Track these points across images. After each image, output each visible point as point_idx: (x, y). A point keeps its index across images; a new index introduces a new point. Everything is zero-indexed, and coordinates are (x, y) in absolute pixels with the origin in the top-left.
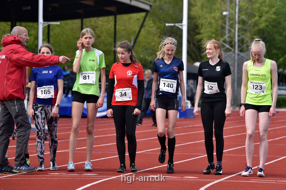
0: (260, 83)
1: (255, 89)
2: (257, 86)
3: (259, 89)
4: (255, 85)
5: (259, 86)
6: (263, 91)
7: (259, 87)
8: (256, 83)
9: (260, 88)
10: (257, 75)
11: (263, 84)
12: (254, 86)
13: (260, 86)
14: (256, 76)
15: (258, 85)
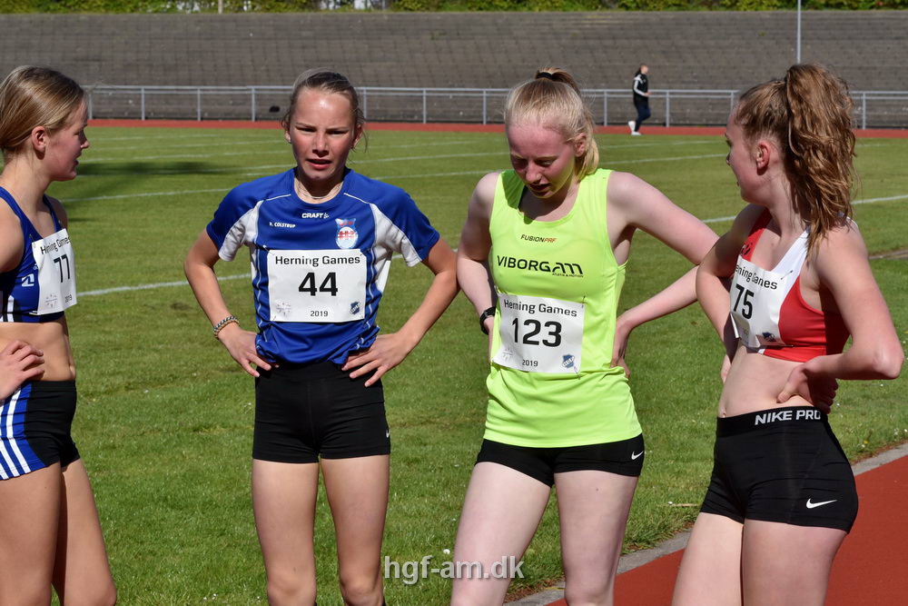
0: (550, 310)
1: (525, 341)
2: (532, 327)
3: (545, 342)
4: (524, 315)
5: (548, 324)
6: (567, 358)
7: (544, 334)
8: (531, 309)
9: (552, 339)
10: (533, 265)
11: (570, 317)
12: (521, 323)
13: (553, 328)
14: (526, 272)
15: (543, 318)
